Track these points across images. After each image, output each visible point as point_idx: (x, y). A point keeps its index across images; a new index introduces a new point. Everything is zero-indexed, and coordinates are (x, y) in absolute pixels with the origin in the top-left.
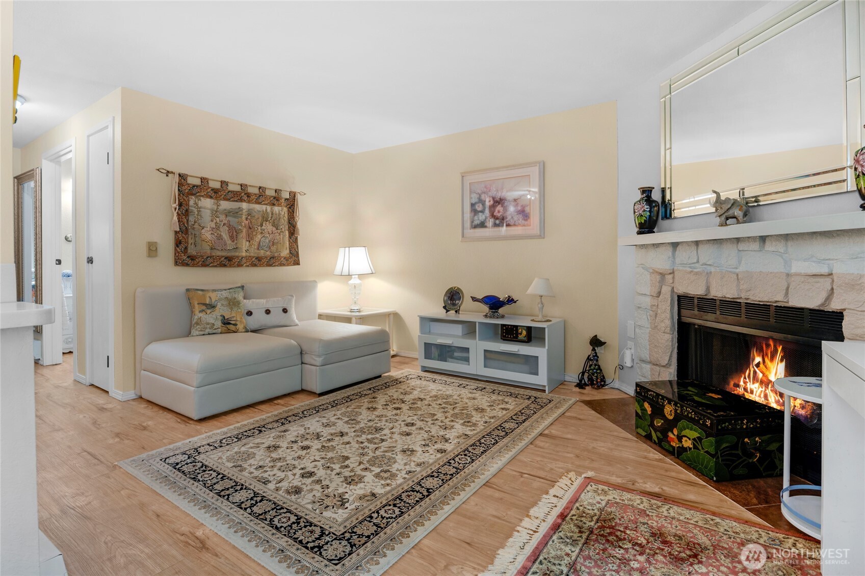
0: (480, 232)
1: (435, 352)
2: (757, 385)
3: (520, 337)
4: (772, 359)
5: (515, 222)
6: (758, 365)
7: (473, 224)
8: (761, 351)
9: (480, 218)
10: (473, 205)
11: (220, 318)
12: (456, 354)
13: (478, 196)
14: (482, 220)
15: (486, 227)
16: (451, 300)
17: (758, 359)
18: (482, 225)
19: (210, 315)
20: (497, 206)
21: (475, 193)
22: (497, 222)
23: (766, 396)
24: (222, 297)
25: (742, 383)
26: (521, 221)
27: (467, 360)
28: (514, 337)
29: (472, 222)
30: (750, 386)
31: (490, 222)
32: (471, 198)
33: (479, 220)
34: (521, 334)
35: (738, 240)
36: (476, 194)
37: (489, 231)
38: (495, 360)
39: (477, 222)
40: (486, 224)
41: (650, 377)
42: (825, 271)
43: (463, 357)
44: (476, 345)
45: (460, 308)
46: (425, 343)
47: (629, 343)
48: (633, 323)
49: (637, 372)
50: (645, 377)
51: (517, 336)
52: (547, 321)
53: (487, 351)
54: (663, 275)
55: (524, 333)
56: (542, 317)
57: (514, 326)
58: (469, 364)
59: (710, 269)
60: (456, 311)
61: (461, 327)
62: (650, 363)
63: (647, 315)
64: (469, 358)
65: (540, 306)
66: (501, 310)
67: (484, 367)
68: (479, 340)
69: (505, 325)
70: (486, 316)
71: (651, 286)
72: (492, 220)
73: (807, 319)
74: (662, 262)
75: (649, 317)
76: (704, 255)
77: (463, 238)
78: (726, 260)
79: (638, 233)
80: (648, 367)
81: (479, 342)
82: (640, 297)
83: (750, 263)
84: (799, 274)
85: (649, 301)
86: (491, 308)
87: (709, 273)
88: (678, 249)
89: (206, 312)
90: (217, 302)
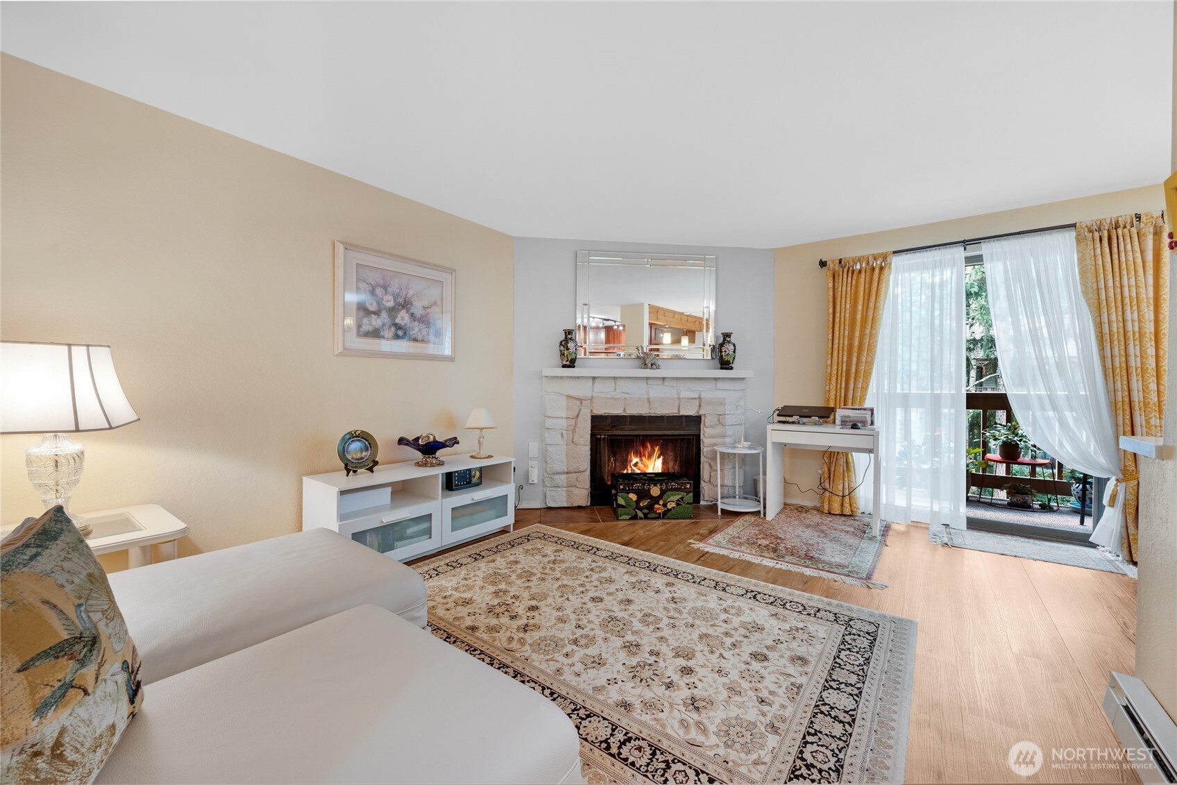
0: (372, 343)
1: (372, 541)
3: (474, 480)
5: (424, 336)
7: (361, 329)
9: (374, 323)
13: (371, 288)
14: (377, 327)
15: (383, 338)
18: (376, 334)
20: (399, 311)
21: (365, 281)
22: (400, 333)
27: (428, 532)
28: (467, 483)
29: (359, 327)
31: (388, 333)
32: (358, 288)
33: (371, 325)
34: (474, 477)
35: (648, 379)
36: (367, 284)
37: (387, 345)
38: (463, 517)
39: (365, 328)
40: (382, 334)
41: (565, 484)
42: (697, 396)
43: (420, 532)
44: (441, 506)
45: (376, 463)
46: (353, 534)
47: (531, 463)
48: (536, 445)
49: (544, 486)
50: (558, 487)
51: (470, 481)
52: (490, 457)
53: (453, 509)
54: (581, 400)
55: (478, 474)
56: (484, 453)
57: (467, 470)
58: (430, 538)
59: (626, 396)
60: (371, 470)
61: (389, 490)
62: (567, 473)
63: (562, 434)
64: (431, 527)
65: (481, 440)
66: (439, 453)
67: (452, 531)
68: (442, 498)
69: (457, 472)
70: (425, 465)
71: (567, 410)
72: (393, 329)
73: (684, 421)
74: (583, 390)
75: (565, 436)
76: (623, 386)
77: (344, 349)
78: (638, 390)
79: (564, 366)
80: (564, 477)
81: (444, 500)
82: (552, 420)
83: (656, 391)
84: (685, 398)
85: (564, 422)
86: (423, 454)
87: (625, 398)
88: (597, 381)
89: (82, 683)
90: (87, 612)
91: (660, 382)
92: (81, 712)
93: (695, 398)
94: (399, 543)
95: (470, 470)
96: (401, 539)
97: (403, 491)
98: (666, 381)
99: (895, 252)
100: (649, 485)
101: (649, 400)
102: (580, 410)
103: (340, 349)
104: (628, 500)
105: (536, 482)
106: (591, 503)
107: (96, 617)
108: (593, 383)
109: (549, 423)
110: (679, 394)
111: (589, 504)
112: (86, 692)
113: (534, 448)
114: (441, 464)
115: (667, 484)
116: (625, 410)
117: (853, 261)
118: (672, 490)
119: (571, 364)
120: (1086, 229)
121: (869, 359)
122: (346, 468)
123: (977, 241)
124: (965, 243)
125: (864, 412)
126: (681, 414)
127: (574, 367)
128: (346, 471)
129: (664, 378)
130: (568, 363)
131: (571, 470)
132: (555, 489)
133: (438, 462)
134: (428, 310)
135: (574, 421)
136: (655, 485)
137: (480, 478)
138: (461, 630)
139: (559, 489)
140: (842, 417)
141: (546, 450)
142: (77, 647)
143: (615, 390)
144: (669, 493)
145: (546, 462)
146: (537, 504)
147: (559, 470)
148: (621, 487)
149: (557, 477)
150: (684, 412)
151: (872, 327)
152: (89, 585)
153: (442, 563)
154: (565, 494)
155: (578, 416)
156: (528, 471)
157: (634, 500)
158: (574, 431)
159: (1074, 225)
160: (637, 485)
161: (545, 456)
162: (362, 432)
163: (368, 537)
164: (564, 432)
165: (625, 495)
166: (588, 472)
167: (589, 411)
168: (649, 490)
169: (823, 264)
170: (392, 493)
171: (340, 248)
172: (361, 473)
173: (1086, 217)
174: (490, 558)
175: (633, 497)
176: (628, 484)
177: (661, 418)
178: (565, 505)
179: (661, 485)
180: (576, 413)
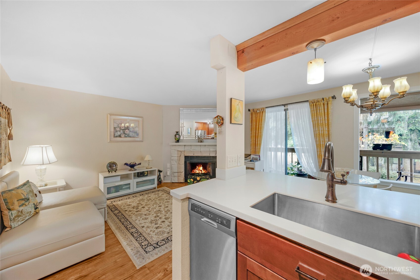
0: (119, 139)
1: (113, 190)
2: (198, 171)
3: (145, 175)
4: (200, 167)
5: (133, 136)
6: (198, 168)
7: (115, 135)
8: (198, 166)
10: (115, 128)
11: (33, 206)
12: (124, 187)
13: (118, 125)
14: (120, 134)
15: (121, 137)
16: (110, 167)
17: (198, 167)
18: (119, 136)
19: (29, 206)
20: (126, 130)
21: (116, 123)
22: (126, 135)
23: (199, 172)
24: (27, 191)
25: (195, 171)
26: (136, 136)
27: (129, 188)
28: (143, 175)
29: (114, 135)
30: (196, 171)
32: (114, 125)
33: (118, 134)
34: (145, 174)
35: (200, 145)
37: (123, 139)
38: (140, 184)
40: (121, 136)
41: (177, 176)
42: (215, 150)
43: (127, 188)
44: (133, 182)
45: (117, 170)
46: (107, 188)
47: (168, 169)
48: (169, 164)
49: (172, 176)
50: (175, 176)
51: (144, 175)
52: (151, 168)
53: (137, 182)
54: (181, 152)
55: (147, 173)
56: (150, 167)
57: (143, 172)
58: (130, 189)
59: (194, 150)
60: (115, 171)
61: (120, 177)
62: (178, 173)
63: (176, 161)
64: (130, 187)
65: (149, 163)
66: (135, 167)
67: (137, 188)
68: (134, 179)
69: (140, 172)
70: (130, 170)
71: (177, 154)
72: (124, 135)
73: (212, 158)
74: (181, 149)
75: (177, 162)
76: (193, 148)
77: (110, 141)
78: (198, 149)
79: (176, 142)
80: (177, 174)
81: (134, 180)
82: (173, 157)
83: (203, 149)
84: (211, 151)
85: (176, 158)
86: (131, 167)
87: (194, 151)
88: (186, 146)
89: (26, 204)
90: (28, 195)
91: (204, 146)
92: (25, 208)
93: (215, 151)
94: (121, 190)
95: (144, 172)
96: (121, 189)
97: (123, 177)
98: (206, 146)
99: (266, 108)
100: (196, 177)
101: (201, 151)
102: (181, 154)
103: (109, 141)
104: (191, 181)
105: (169, 175)
106: (185, 181)
107: (29, 196)
108: (185, 147)
109: (172, 158)
110: (210, 150)
111: (184, 182)
112: (26, 206)
113: (168, 165)
114: (136, 170)
115: (202, 177)
116: (194, 154)
117: (256, 110)
118: (203, 178)
119: (178, 141)
120: (311, 102)
121: (260, 140)
122: (108, 171)
123: (287, 104)
124: (284, 105)
125: (257, 156)
126: (210, 156)
127: (179, 142)
128: (108, 172)
129: (205, 145)
130: (176, 141)
131: (178, 172)
132: (174, 177)
133: (134, 169)
134: (134, 129)
135: (179, 157)
136: (198, 177)
137: (147, 174)
138: (123, 211)
139: (176, 177)
140: (252, 157)
141: (172, 166)
142: (25, 200)
143: (191, 148)
144: (202, 179)
145: (172, 169)
146: (169, 182)
147: (175, 172)
148: (189, 177)
149: (175, 174)
150: (211, 155)
151: (260, 130)
152: (29, 192)
153: (132, 196)
154: (177, 179)
155: (180, 156)
156: (167, 172)
157: (192, 181)
158: (179, 161)
159: (308, 101)
160: (193, 177)
161: (172, 168)
162: (113, 162)
163: (112, 188)
164: (177, 161)
165: (190, 179)
166: (184, 172)
167: (184, 155)
168: (197, 178)
169: (249, 110)
170: (121, 178)
171: (109, 115)
172: (113, 172)
173: (311, 98)
174: (144, 195)
175: (192, 180)
176: (191, 176)
177: (205, 157)
178: (177, 182)
179: (200, 177)
180: (180, 155)
